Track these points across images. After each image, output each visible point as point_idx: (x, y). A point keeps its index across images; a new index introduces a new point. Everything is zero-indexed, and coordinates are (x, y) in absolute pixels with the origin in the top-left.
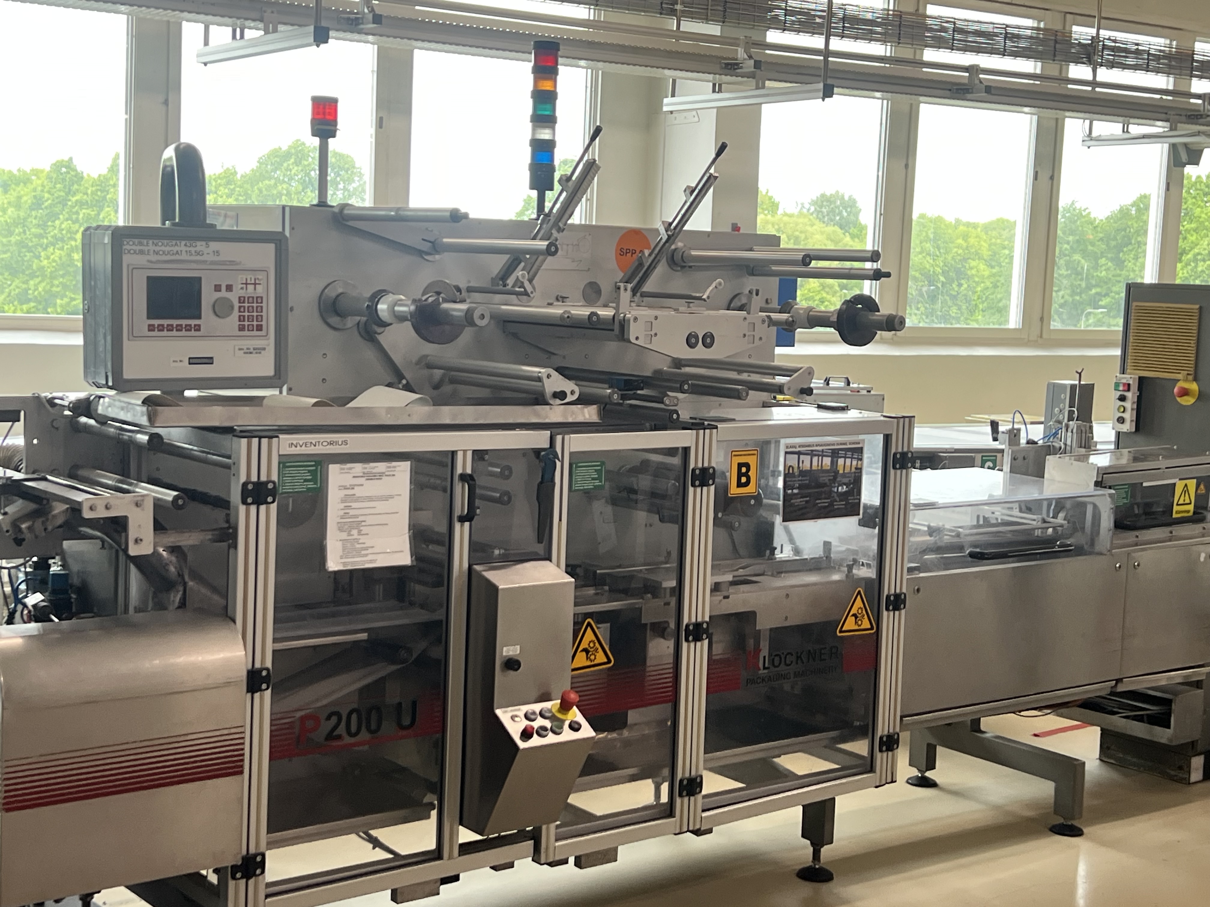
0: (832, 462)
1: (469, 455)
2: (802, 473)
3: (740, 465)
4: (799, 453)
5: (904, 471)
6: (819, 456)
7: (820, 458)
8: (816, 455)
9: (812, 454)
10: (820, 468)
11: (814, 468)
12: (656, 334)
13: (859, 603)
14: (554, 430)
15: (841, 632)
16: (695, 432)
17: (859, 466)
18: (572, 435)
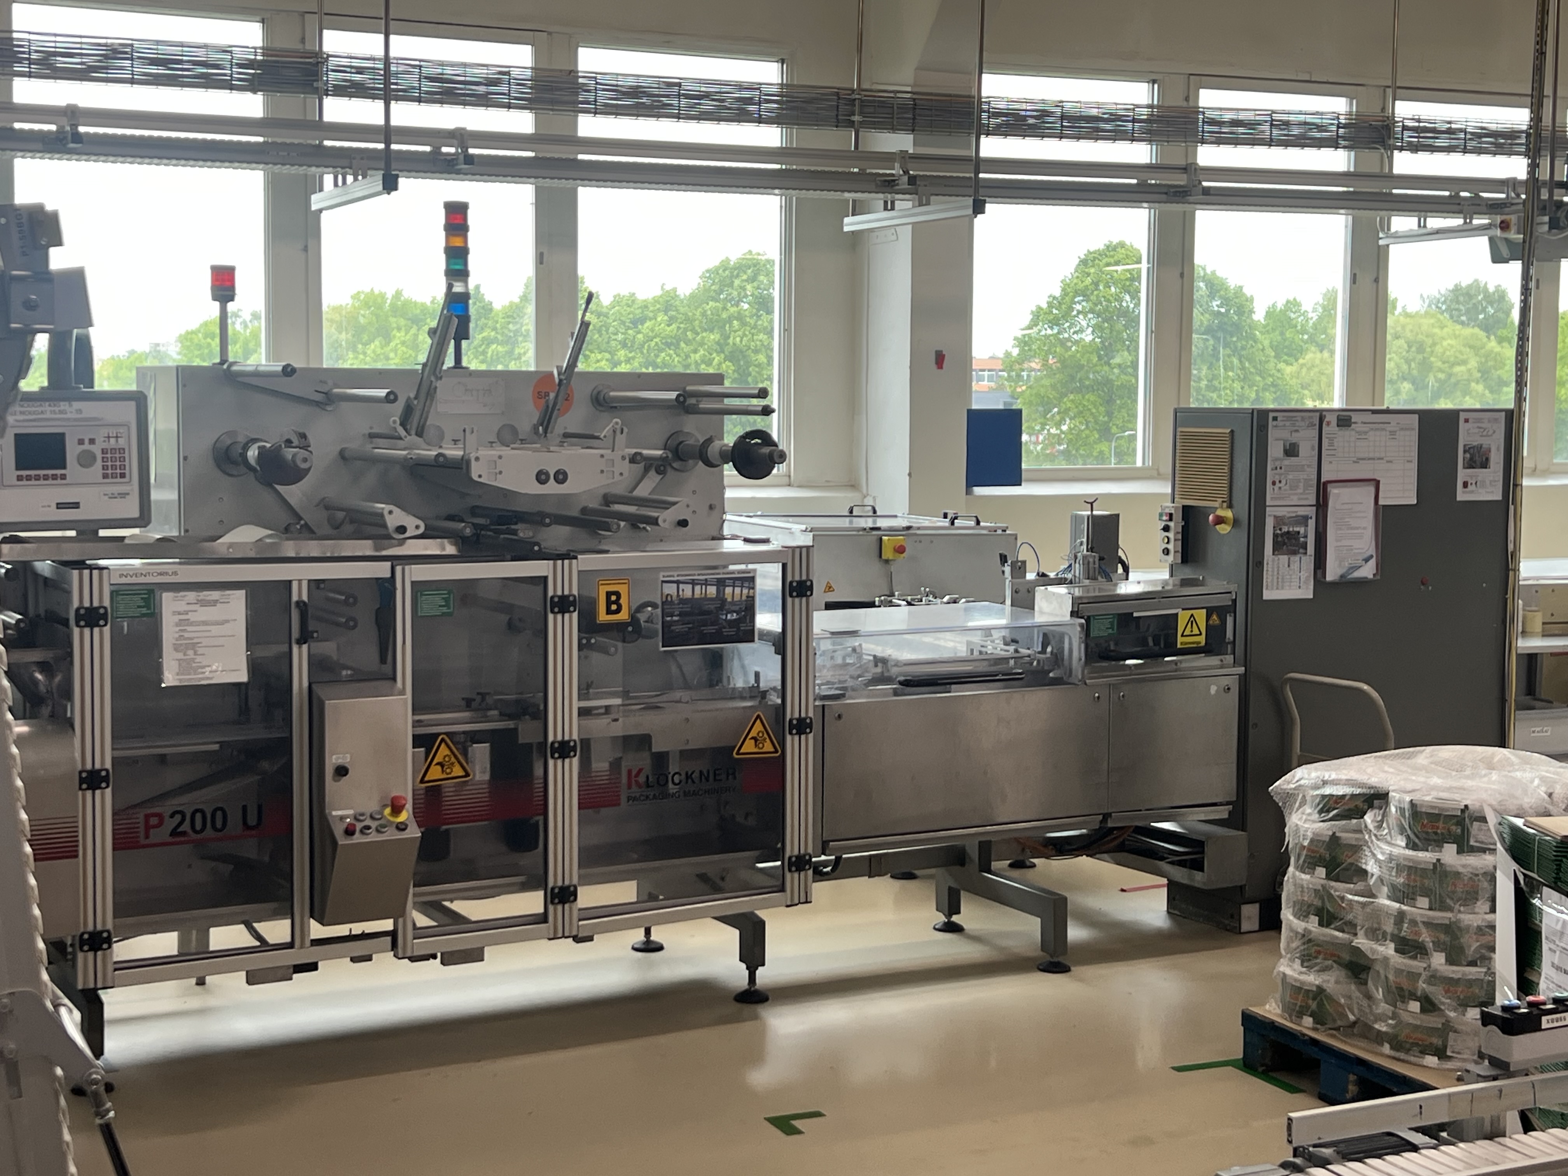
0: (718, 591)
1: (305, 585)
2: (683, 601)
3: (609, 594)
4: (678, 582)
5: (804, 599)
6: (701, 585)
7: (704, 587)
8: (698, 584)
9: (693, 583)
10: (703, 596)
11: (696, 596)
12: (501, 473)
13: (758, 726)
14: (395, 563)
15: (738, 753)
16: (551, 562)
17: (751, 594)
18: (413, 566)
